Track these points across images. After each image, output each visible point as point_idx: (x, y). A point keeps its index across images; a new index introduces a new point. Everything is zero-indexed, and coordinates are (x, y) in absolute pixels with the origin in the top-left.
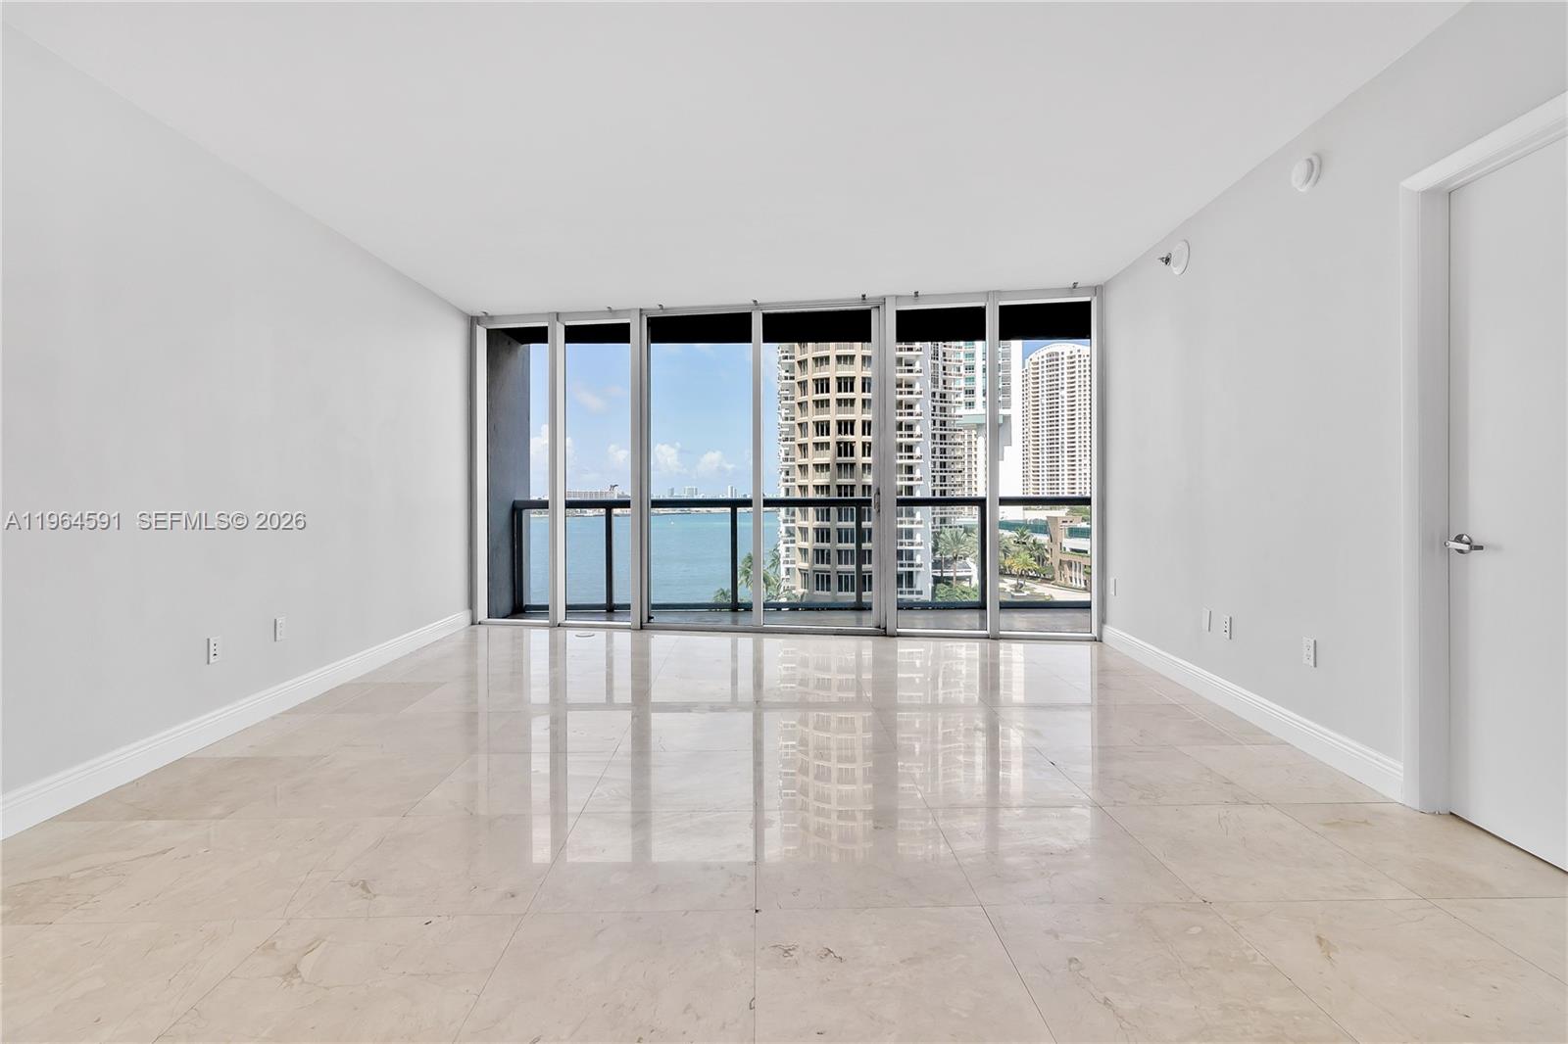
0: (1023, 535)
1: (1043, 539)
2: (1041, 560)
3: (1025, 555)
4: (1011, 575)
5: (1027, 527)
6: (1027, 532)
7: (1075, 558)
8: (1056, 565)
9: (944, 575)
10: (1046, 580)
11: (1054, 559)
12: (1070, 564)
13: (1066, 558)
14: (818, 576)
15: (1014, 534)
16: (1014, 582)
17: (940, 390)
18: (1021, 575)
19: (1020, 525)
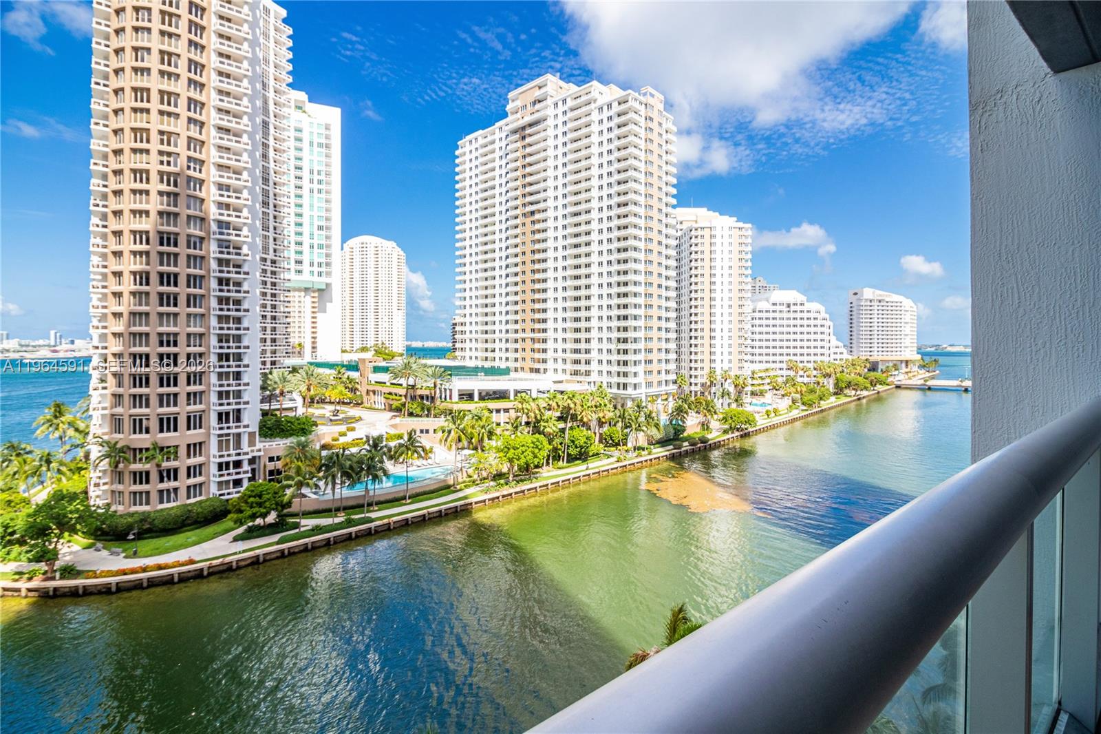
0: (339, 372)
1: (354, 375)
2: (353, 390)
3: (341, 388)
4: (331, 403)
5: (343, 366)
6: (343, 370)
7: (378, 388)
8: (364, 394)
9: (272, 407)
10: (358, 404)
11: (362, 389)
12: (374, 392)
13: (371, 388)
14: (135, 420)
15: (333, 372)
16: (332, 408)
17: (271, 256)
18: (338, 403)
19: (337, 365)
